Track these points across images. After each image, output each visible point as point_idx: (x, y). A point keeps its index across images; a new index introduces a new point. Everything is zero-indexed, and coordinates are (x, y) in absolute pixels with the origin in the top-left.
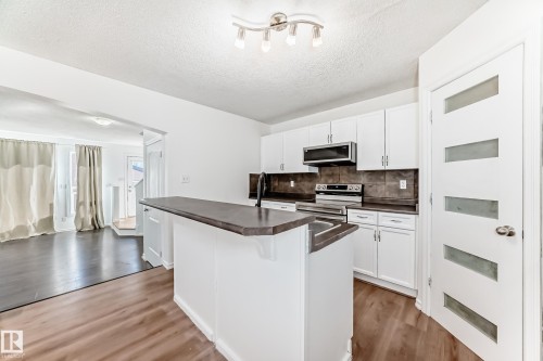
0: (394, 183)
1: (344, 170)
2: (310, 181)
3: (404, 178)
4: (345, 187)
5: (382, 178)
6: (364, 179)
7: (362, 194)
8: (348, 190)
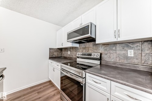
0: (123, 52)
1: (91, 44)
2: (76, 51)
3: (131, 48)
4: (90, 55)
5: (114, 48)
6: (101, 50)
7: (100, 59)
8: (92, 57)
